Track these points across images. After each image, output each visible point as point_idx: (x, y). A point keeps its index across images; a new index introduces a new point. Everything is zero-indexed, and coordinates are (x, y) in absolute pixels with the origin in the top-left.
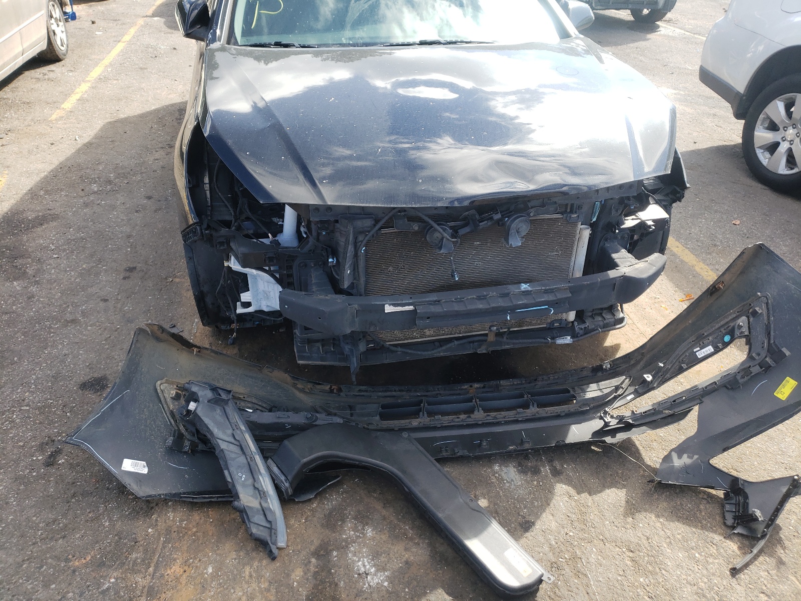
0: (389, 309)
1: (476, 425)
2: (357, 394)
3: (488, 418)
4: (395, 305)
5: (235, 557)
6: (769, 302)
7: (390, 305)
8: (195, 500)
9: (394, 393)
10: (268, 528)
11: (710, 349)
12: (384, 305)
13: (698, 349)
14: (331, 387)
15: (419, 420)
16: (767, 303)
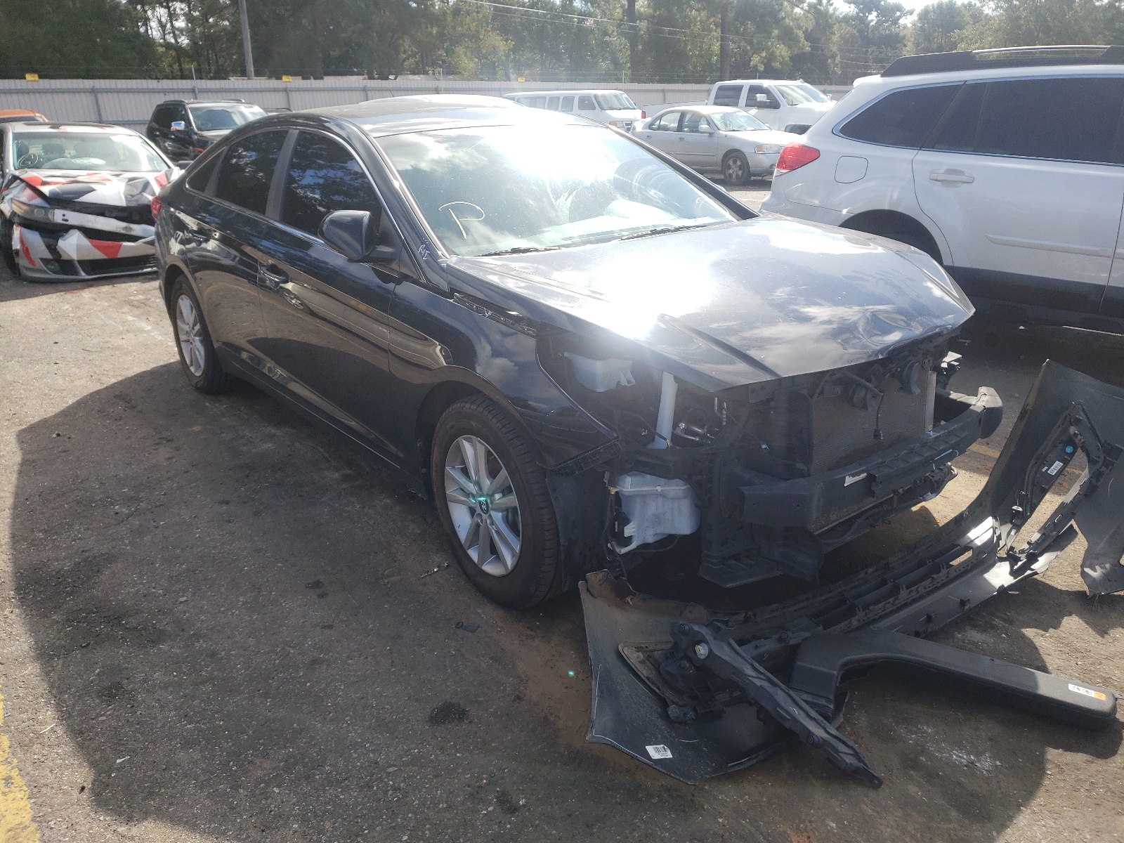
0: (849, 481)
1: (906, 605)
2: (769, 616)
3: (912, 594)
4: (853, 475)
5: (838, 803)
6: (1085, 407)
7: (849, 475)
8: (742, 767)
9: (802, 605)
10: (853, 755)
11: (1058, 465)
12: (845, 477)
13: (1046, 468)
14: (747, 614)
15: (857, 617)
16: (1083, 410)
